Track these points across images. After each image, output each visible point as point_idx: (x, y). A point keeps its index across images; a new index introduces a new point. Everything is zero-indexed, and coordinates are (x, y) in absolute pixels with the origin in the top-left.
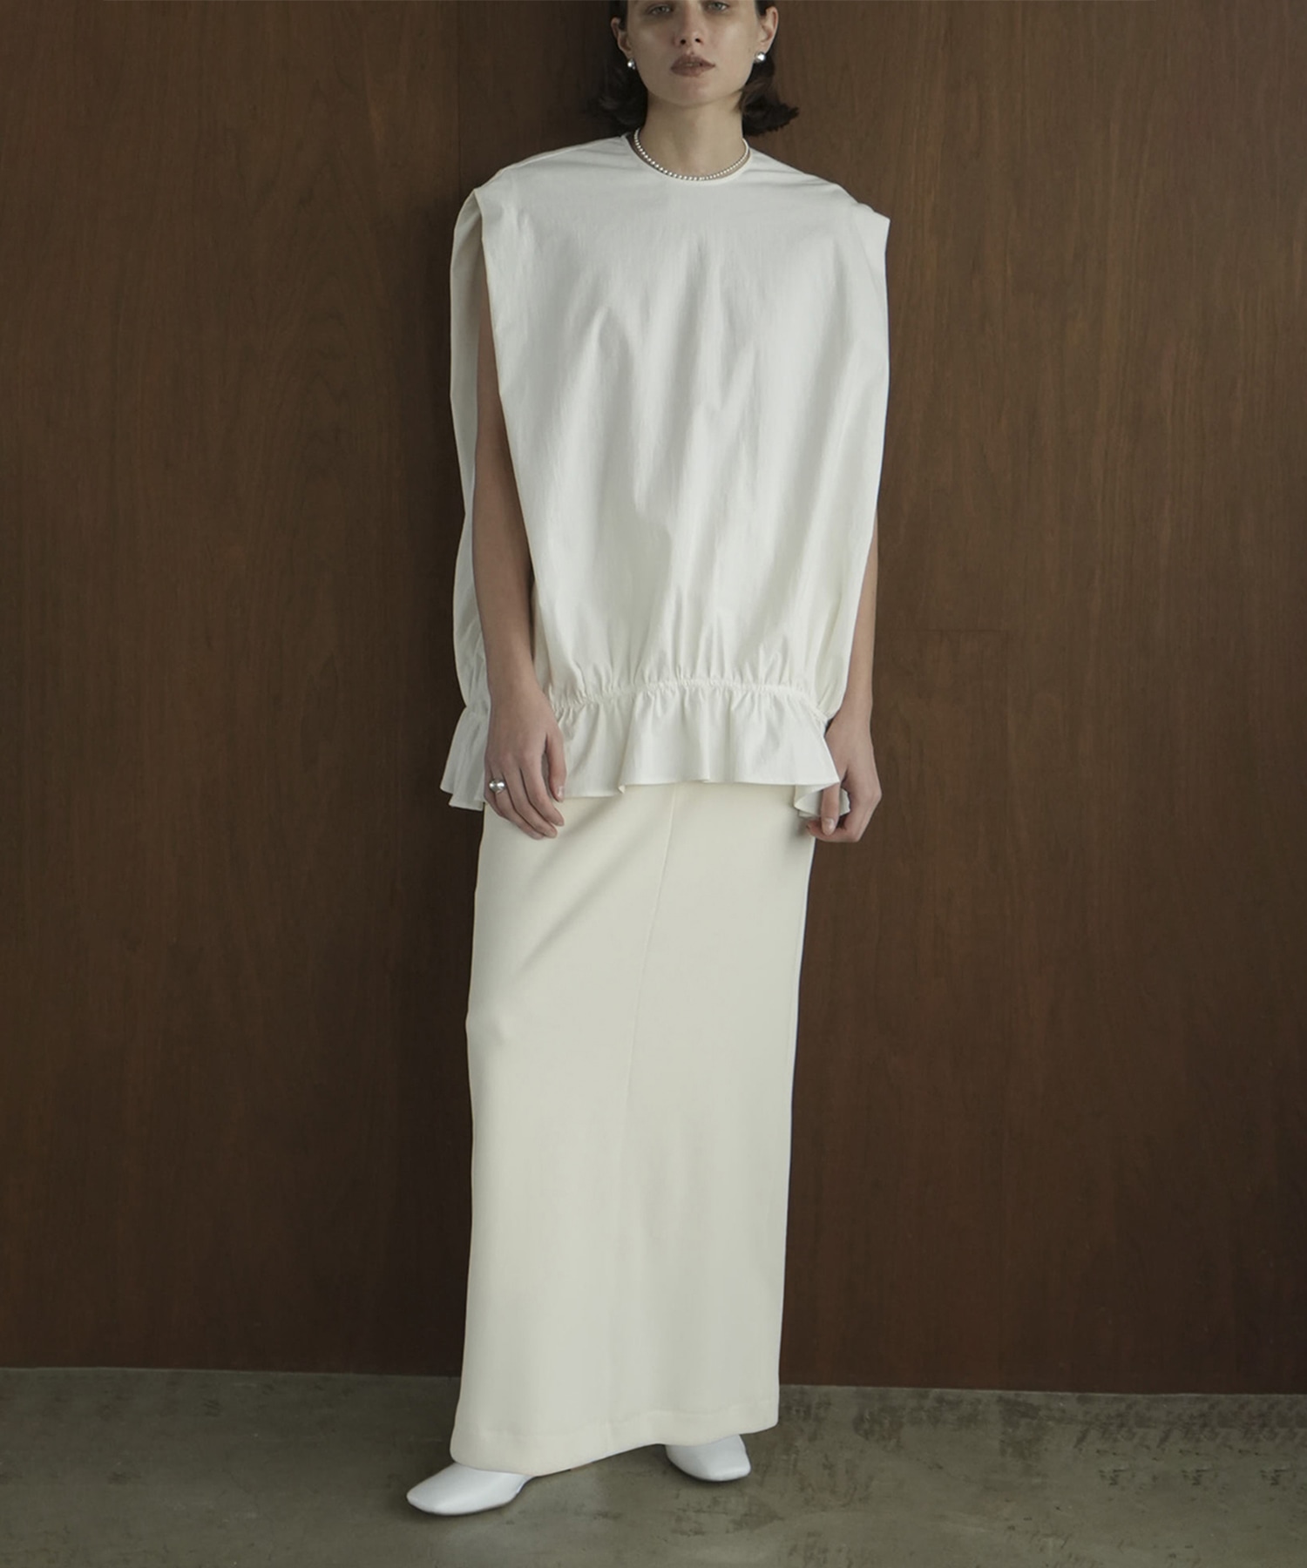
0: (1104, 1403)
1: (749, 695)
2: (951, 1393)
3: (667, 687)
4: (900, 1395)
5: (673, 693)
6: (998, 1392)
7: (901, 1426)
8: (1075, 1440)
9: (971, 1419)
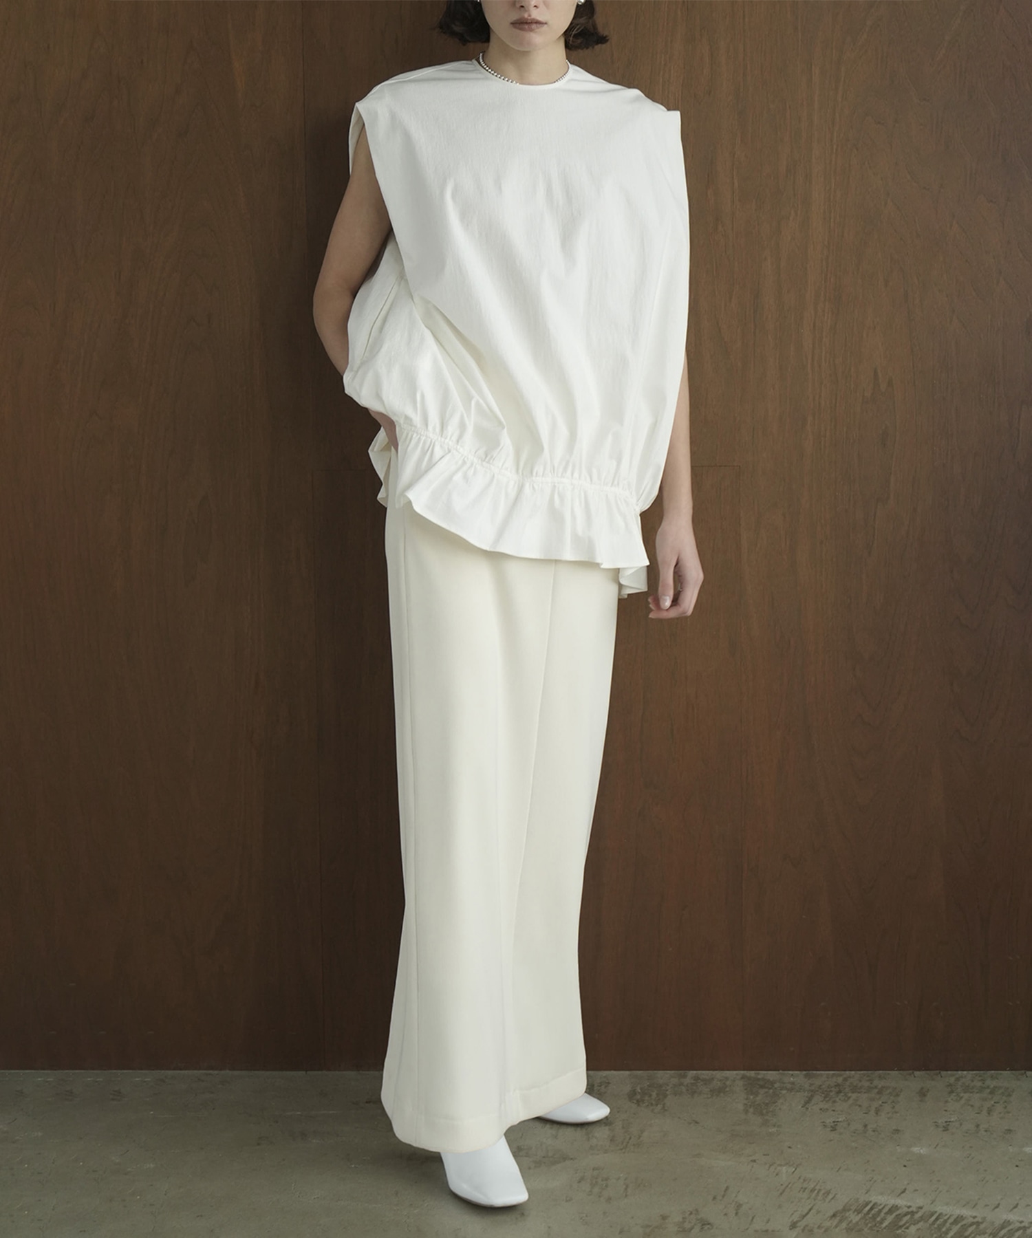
0: (824, 1078)
2: (705, 1074)
4: (663, 1076)
6: (743, 1072)
7: (665, 1096)
8: (803, 1102)
9: (721, 1091)
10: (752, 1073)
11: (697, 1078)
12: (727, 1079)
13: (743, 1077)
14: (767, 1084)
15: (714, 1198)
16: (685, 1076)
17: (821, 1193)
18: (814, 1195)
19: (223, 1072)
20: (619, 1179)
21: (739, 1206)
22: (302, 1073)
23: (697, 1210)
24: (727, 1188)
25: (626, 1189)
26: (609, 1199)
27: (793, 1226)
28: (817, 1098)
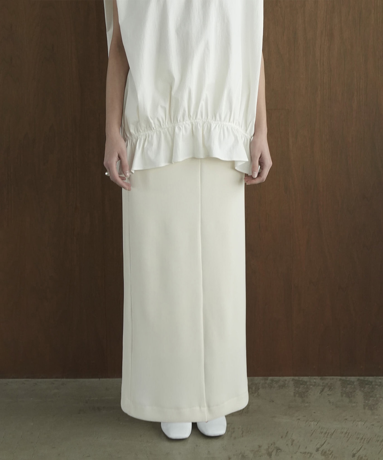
0: (329, 380)
1: (217, 126)
2: (276, 378)
3: (186, 123)
5: (189, 125)
6: (293, 377)
7: (259, 389)
8: (320, 391)
9: (283, 386)
10: (297, 378)
11: (272, 381)
12: (286, 380)
13: (293, 380)
14: (305, 383)
15: (282, 437)
16: (267, 380)
17: (329, 435)
18: (326, 435)
19: (63, 380)
20: (239, 428)
21: (293, 441)
22: (97, 380)
23: (274, 443)
24: (287, 432)
25: (242, 433)
26: (235, 438)
27: (317, 450)
28: (326, 389)
